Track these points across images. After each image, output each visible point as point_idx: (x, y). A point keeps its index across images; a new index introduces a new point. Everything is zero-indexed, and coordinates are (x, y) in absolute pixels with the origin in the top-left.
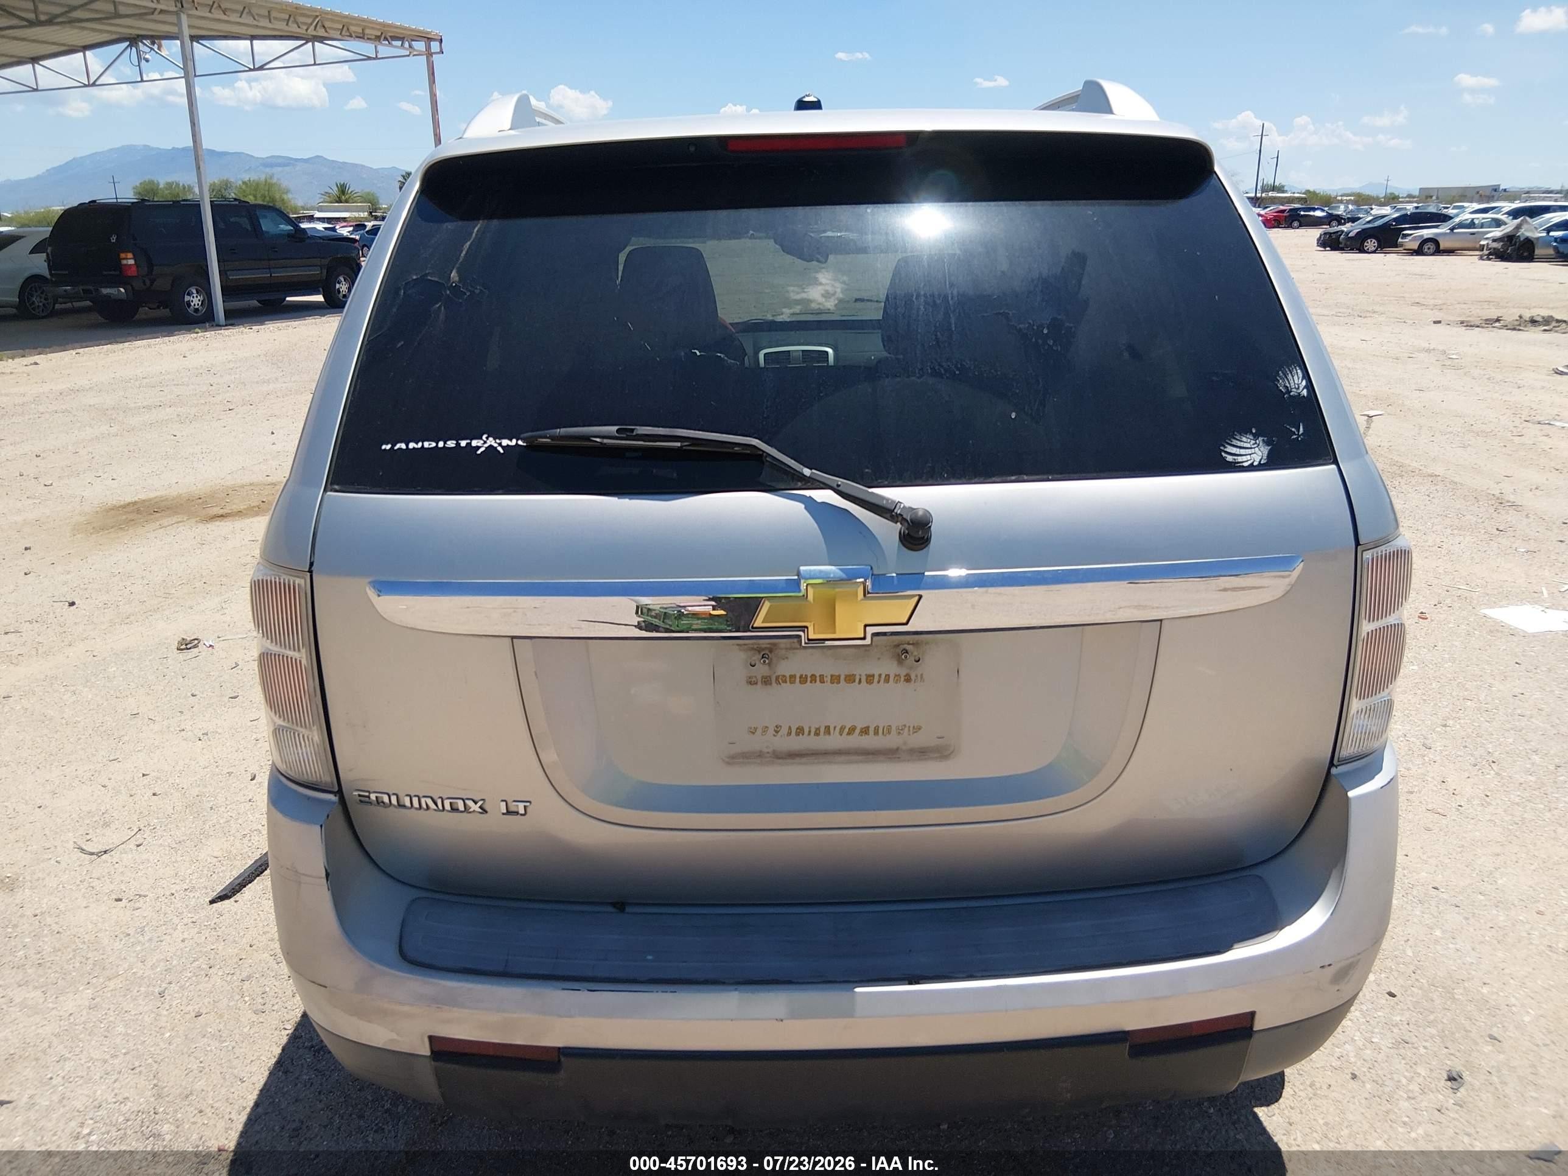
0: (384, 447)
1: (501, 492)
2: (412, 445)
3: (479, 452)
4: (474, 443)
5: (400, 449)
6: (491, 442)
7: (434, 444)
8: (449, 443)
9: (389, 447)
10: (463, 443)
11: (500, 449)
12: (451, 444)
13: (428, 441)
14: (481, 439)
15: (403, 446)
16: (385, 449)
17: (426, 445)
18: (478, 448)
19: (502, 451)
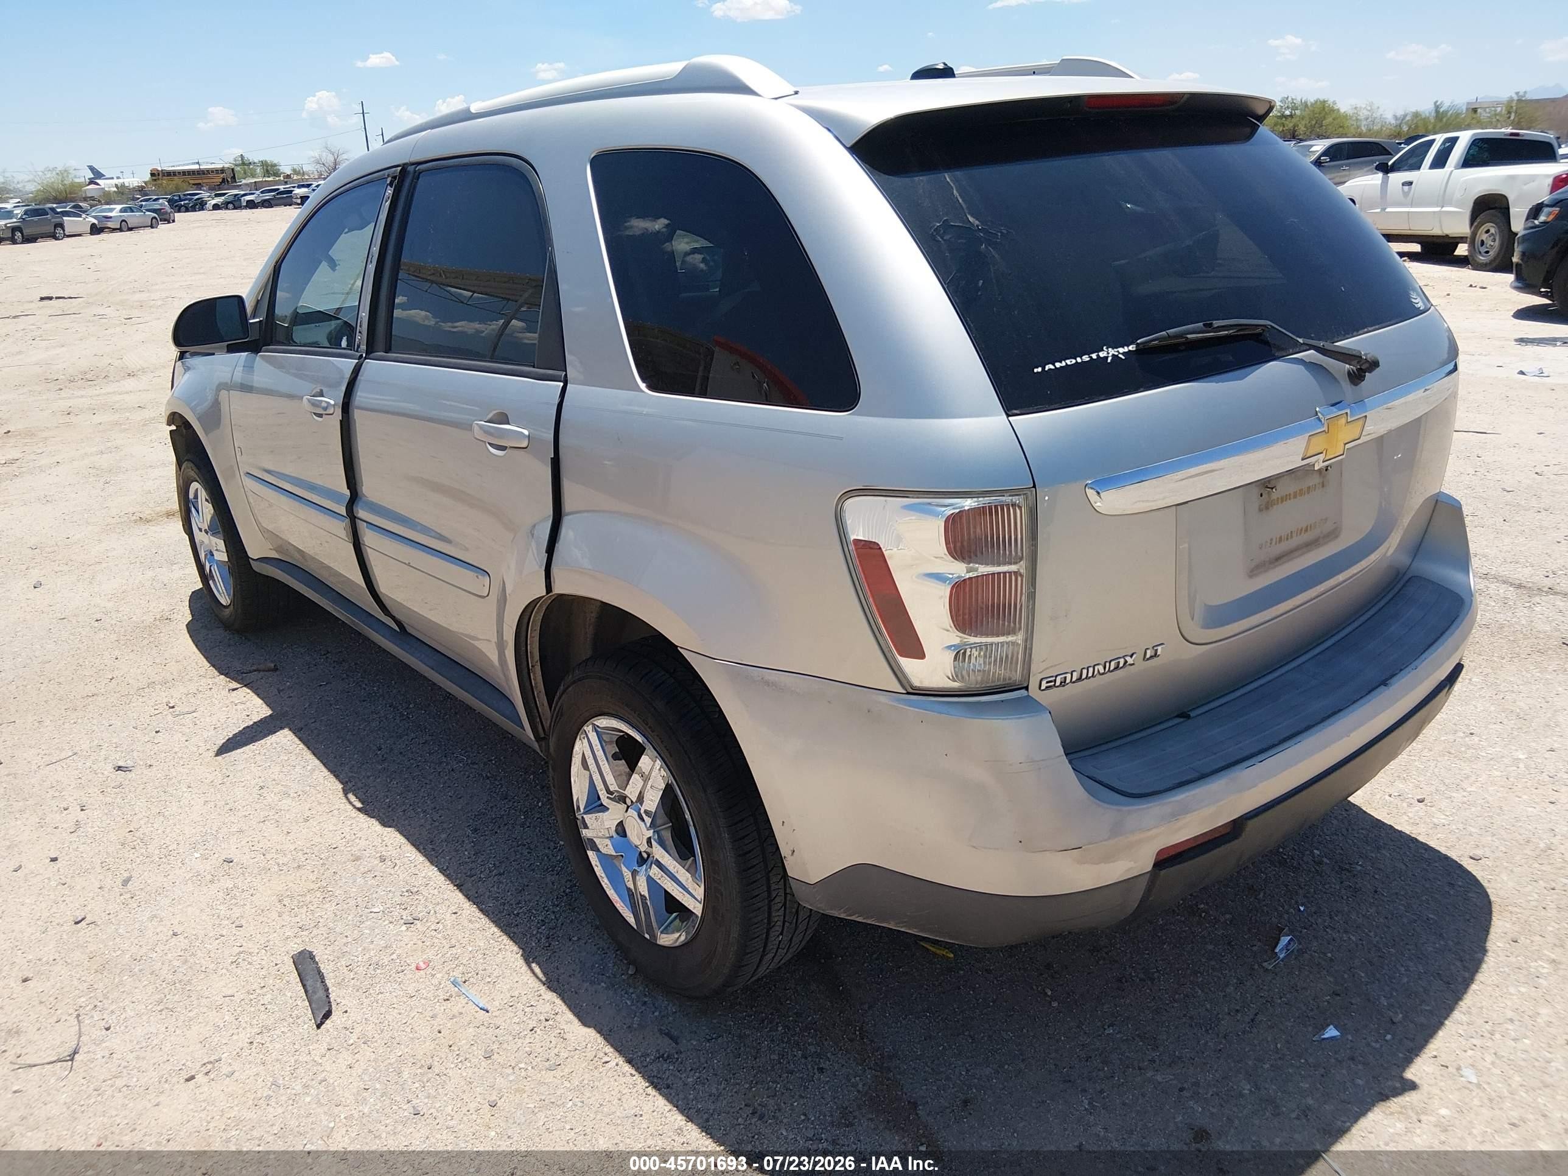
0: (1035, 370)
1: (1142, 389)
2: (1058, 365)
3: (1109, 361)
4: (1102, 354)
5: (1050, 369)
6: (1112, 352)
7: (1074, 361)
8: (1084, 357)
9: (1040, 369)
10: (1094, 356)
11: (1120, 356)
12: (1086, 358)
13: (1069, 359)
14: (1103, 350)
15: (1051, 367)
16: (1038, 372)
17: (1068, 362)
18: (1107, 358)
19: (1123, 358)
